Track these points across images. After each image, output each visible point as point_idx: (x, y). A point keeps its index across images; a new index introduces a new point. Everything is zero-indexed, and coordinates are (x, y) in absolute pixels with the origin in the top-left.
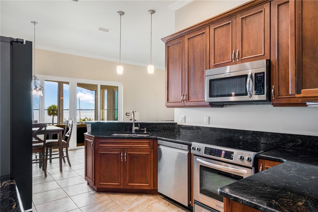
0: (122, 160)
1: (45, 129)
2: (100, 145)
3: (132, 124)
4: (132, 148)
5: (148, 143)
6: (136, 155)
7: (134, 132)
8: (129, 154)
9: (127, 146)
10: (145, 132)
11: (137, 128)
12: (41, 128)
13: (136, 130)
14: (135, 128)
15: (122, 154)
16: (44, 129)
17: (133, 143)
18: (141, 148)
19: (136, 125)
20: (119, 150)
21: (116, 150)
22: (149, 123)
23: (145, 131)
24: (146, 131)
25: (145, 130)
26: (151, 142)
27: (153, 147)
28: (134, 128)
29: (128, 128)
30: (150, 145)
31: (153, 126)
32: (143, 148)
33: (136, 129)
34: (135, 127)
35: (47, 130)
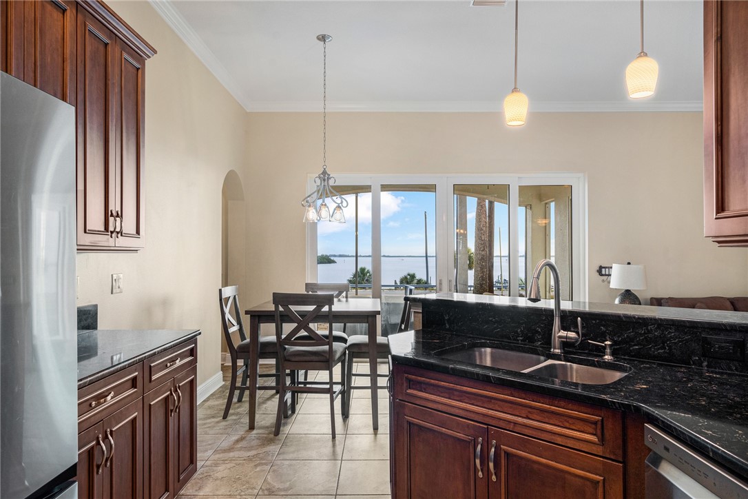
0: (480, 474)
1: (330, 308)
2: (409, 391)
3: (548, 314)
4: (518, 429)
5: (595, 423)
6: (536, 466)
7: (558, 351)
8: (507, 454)
9: (500, 419)
10: (608, 358)
11: (572, 335)
12: (320, 307)
13: (566, 344)
14: (563, 333)
15: (479, 447)
16: (328, 310)
17: (524, 412)
18: (559, 440)
19: (569, 319)
20: (468, 426)
21: (458, 423)
22: (627, 317)
23: (608, 350)
24: (613, 354)
25: (604, 348)
26: (609, 425)
27: (620, 452)
28: (559, 334)
29: (537, 332)
30: (602, 439)
31: (649, 332)
32: (570, 443)
33: (566, 337)
34: (564, 328)
35: (334, 312)
